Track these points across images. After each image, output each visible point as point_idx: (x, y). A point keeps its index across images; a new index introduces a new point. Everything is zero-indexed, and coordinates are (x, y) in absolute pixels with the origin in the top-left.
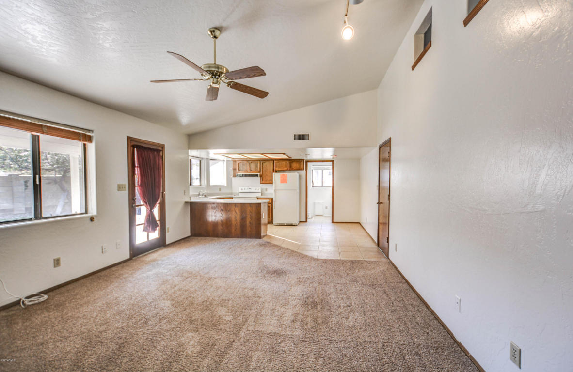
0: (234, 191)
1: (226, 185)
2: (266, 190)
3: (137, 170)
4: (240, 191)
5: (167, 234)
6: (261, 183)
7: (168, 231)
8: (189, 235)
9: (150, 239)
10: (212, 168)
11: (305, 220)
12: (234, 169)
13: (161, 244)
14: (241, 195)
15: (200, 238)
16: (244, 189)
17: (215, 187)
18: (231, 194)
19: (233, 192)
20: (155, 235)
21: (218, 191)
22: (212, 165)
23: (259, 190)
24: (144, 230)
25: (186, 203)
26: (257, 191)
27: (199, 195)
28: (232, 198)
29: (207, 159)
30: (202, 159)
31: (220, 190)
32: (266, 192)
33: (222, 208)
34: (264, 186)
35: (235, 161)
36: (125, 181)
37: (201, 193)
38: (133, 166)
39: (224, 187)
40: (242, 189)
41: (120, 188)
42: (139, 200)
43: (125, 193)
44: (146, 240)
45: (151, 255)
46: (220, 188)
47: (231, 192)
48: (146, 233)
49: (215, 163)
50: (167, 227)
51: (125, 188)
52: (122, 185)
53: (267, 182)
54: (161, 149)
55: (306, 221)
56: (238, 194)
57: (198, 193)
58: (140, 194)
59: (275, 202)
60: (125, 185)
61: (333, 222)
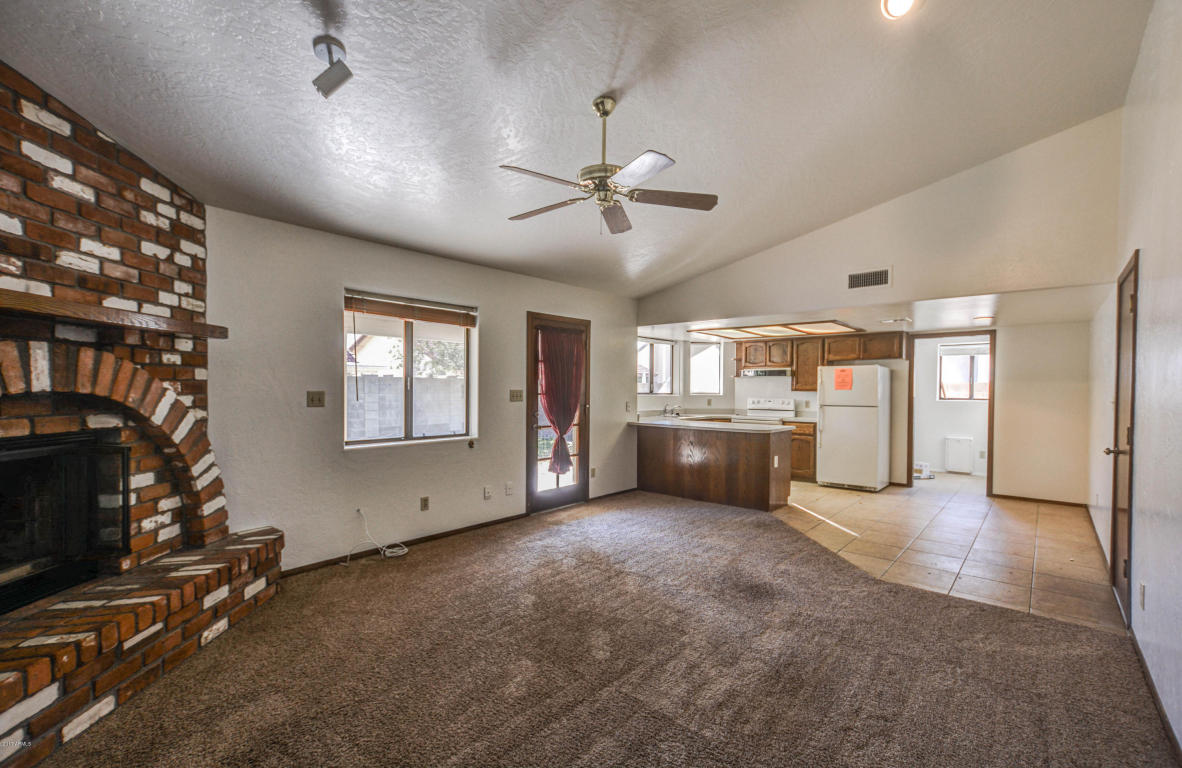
0: (738, 406)
1: (721, 394)
2: (807, 404)
3: (541, 367)
4: (748, 407)
5: (591, 480)
6: (792, 390)
7: (593, 476)
8: (635, 486)
9: (560, 486)
10: (695, 361)
11: (905, 482)
12: (739, 360)
13: (580, 497)
14: (750, 415)
15: (649, 494)
16: (759, 402)
17: (700, 396)
18: (733, 411)
19: (736, 407)
20: (569, 479)
21: (704, 405)
22: (696, 353)
23: (789, 404)
24: (550, 470)
25: (630, 426)
26: (785, 407)
27: (665, 411)
28: (729, 420)
29: (685, 342)
30: (676, 342)
31: (709, 403)
32: (807, 410)
33: (692, 439)
34: (802, 396)
35: (739, 344)
36: (520, 384)
37: (669, 408)
38: (536, 361)
39: (716, 397)
40: (753, 403)
41: (515, 396)
42: (543, 418)
43: (523, 405)
44: (555, 487)
45: (558, 514)
46: (709, 399)
47: (728, 407)
48: (555, 475)
49: (701, 350)
50: (591, 466)
51: (521, 396)
52: (517, 391)
53: (808, 387)
54: (583, 328)
55: (909, 484)
56: (744, 412)
57: (662, 409)
58: (544, 407)
59: (821, 432)
60: (521, 392)
61: (990, 494)
